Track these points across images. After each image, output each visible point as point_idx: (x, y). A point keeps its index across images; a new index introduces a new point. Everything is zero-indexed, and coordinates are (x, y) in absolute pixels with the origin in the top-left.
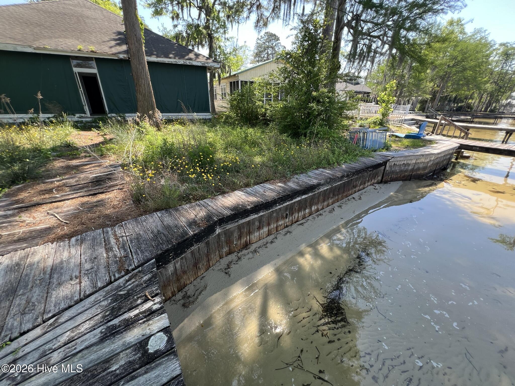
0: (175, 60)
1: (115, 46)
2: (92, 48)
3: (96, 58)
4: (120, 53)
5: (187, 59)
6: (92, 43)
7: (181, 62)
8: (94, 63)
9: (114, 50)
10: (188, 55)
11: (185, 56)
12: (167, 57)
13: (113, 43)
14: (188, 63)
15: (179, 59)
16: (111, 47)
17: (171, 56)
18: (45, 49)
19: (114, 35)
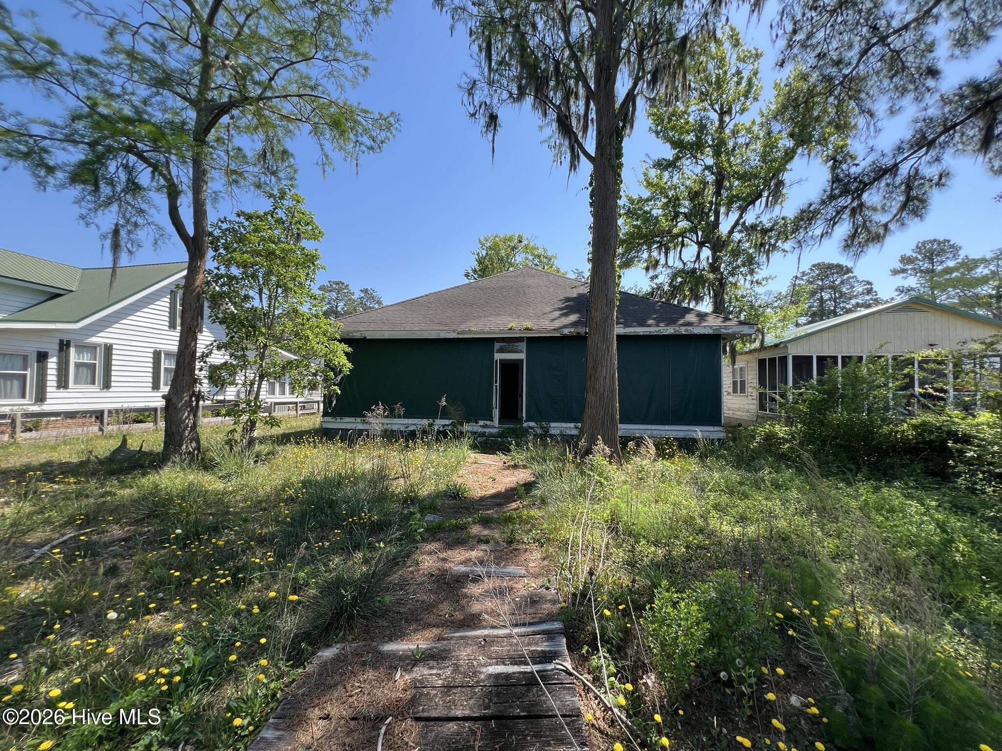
0: (657, 329)
1: (559, 318)
2: (528, 324)
3: (527, 338)
4: (565, 327)
5: (682, 325)
6: (528, 318)
7: (670, 330)
8: (523, 346)
9: (557, 324)
10: (683, 316)
11: (678, 319)
12: (643, 324)
13: (557, 313)
14: (683, 331)
15: (667, 325)
16: (553, 320)
17: (651, 322)
18: (470, 332)
19: (560, 303)
